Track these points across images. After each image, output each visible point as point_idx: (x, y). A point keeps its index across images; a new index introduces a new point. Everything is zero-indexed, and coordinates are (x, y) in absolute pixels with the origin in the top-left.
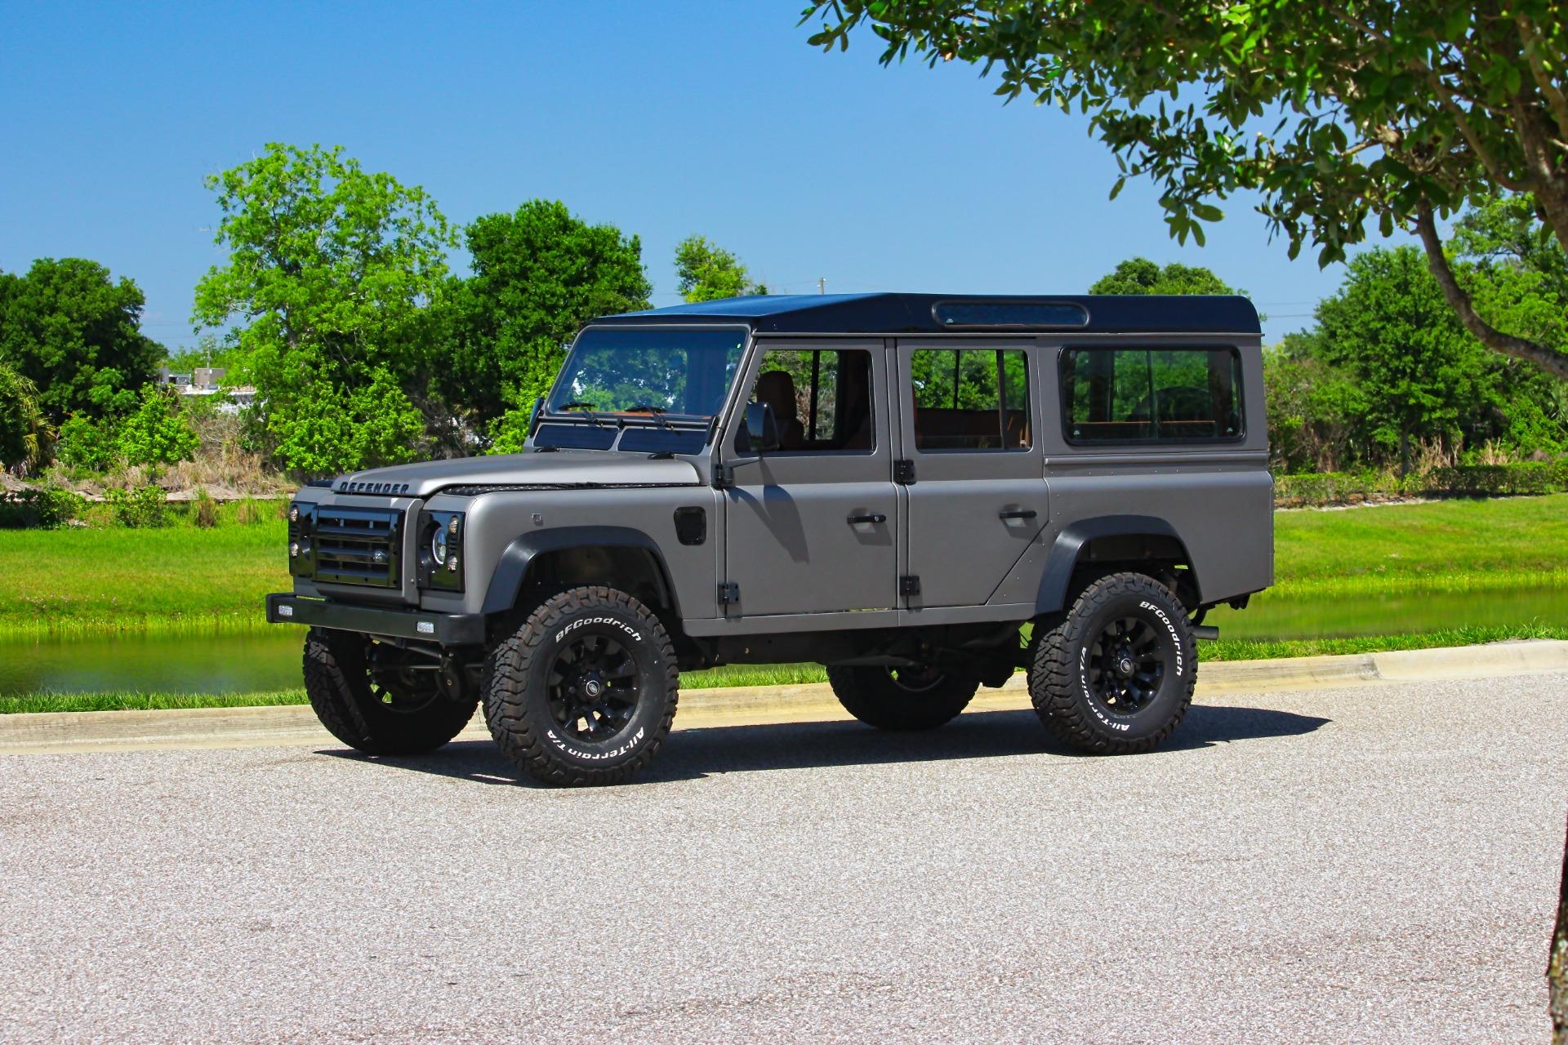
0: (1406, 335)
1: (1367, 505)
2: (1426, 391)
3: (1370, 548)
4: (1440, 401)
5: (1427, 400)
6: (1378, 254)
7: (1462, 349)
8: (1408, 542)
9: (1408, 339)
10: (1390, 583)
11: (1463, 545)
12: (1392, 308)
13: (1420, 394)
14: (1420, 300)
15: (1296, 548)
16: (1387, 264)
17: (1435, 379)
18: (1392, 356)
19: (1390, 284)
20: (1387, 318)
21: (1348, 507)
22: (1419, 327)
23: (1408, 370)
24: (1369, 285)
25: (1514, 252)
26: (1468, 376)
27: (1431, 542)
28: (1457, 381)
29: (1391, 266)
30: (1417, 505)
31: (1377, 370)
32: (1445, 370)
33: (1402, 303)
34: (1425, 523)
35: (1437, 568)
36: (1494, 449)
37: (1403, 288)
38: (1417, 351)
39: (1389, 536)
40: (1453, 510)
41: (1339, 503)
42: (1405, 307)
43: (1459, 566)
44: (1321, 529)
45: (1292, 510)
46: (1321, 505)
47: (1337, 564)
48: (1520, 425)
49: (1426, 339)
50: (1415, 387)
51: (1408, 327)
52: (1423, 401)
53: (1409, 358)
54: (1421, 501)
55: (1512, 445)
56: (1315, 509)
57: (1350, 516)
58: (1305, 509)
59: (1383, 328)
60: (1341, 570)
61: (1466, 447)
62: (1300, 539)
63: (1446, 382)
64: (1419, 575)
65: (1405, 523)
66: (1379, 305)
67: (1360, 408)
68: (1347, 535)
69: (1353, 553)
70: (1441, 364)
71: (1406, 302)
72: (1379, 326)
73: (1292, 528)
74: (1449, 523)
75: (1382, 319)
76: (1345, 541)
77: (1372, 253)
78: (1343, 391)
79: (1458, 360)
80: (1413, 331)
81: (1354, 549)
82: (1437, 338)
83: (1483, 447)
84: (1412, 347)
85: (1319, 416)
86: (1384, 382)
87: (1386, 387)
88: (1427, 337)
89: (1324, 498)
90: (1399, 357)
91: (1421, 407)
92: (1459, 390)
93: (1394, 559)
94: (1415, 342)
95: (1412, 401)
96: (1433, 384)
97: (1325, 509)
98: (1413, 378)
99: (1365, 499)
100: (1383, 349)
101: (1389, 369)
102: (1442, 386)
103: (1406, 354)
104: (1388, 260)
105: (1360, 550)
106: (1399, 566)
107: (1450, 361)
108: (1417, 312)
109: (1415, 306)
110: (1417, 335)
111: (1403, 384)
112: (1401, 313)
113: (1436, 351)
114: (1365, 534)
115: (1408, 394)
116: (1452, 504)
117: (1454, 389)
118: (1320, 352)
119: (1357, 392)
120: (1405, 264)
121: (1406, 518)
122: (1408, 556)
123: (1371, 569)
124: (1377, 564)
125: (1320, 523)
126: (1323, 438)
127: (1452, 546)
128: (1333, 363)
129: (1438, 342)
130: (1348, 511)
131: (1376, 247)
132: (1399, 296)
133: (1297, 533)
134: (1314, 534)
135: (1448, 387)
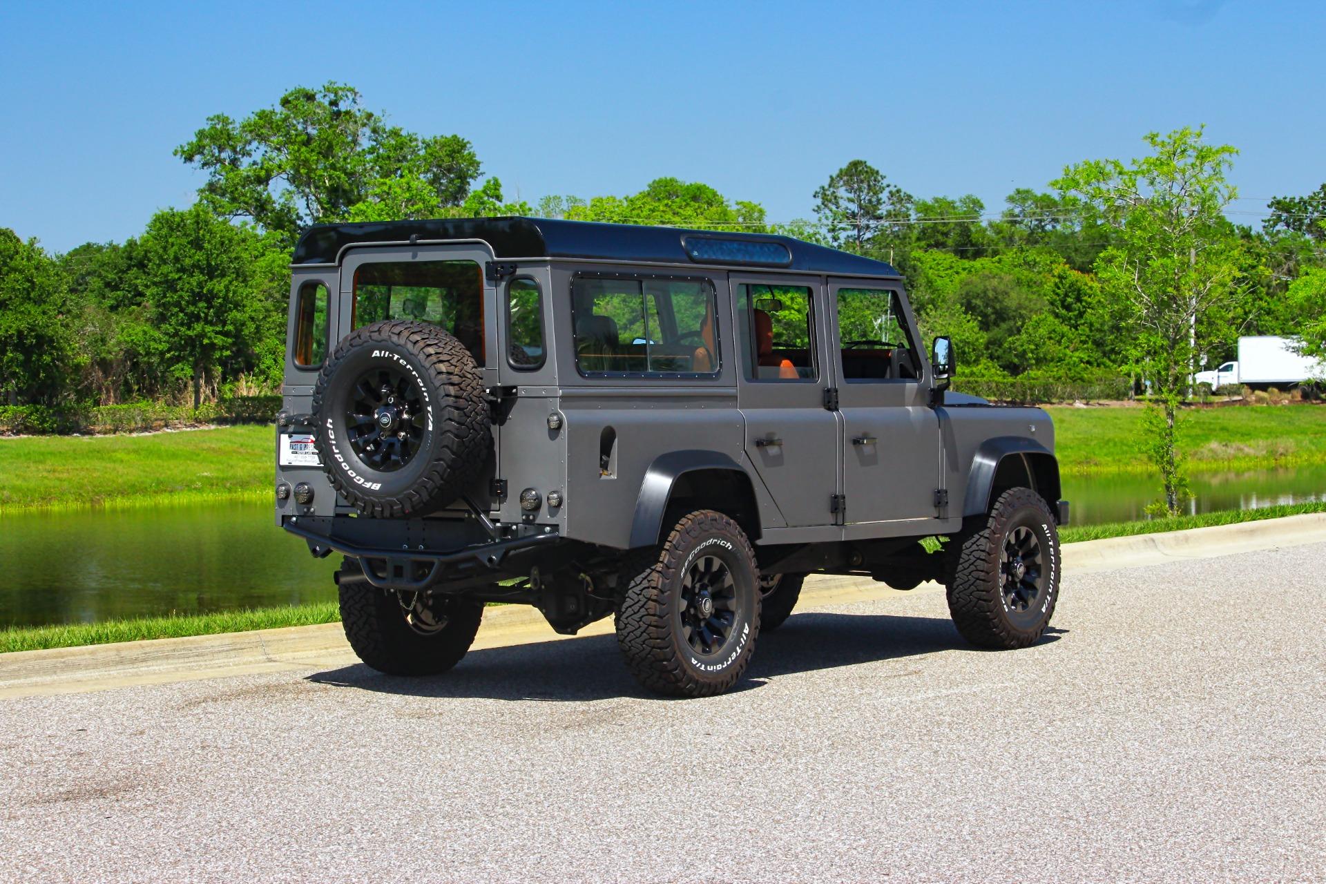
0: (200, 285)
1: (169, 431)
2: (217, 333)
3: (182, 468)
4: (230, 340)
5: (219, 340)
6: (173, 215)
7: (247, 295)
8: (212, 462)
9: (202, 288)
10: (209, 497)
11: (259, 465)
12: (188, 262)
13: (213, 335)
14: (212, 254)
15: (119, 467)
16: (181, 226)
17: (224, 323)
18: (188, 302)
19: (184, 241)
20: (182, 270)
21: (154, 433)
22: (211, 278)
23: (202, 315)
24: (167, 242)
25: (251, 214)
26: (252, 319)
27: (231, 462)
28: (243, 324)
29: (185, 225)
30: (209, 431)
31: (176, 315)
32: (235, 314)
33: (197, 257)
34: (221, 445)
35: (244, 484)
36: (247, 382)
37: (197, 244)
38: (210, 298)
39: (195, 458)
40: (242, 435)
41: (145, 429)
42: (199, 260)
43: (261, 482)
44: (136, 451)
45: (107, 436)
46: (131, 431)
47: (159, 483)
48: (268, 361)
49: (217, 288)
50: (209, 329)
51: (202, 278)
52: (216, 341)
53: (202, 304)
54: (213, 427)
55: (262, 378)
56: (127, 435)
57: (157, 440)
58: (118, 434)
59: (180, 278)
60: (164, 487)
61: (224, 380)
62: (122, 461)
63: (235, 325)
64: (230, 490)
65: (205, 446)
66: (177, 259)
67: (160, 347)
68: (160, 457)
69: (169, 473)
70: (230, 310)
71: (199, 256)
72: (177, 277)
73: (114, 451)
74: (242, 446)
75: (178, 271)
76: (160, 462)
77: (168, 213)
78: (145, 333)
79: (244, 306)
80: (206, 281)
81: (169, 469)
82: (227, 288)
83: (238, 380)
84: (205, 295)
85: (103, 355)
86: (182, 324)
87: (183, 329)
88: (218, 286)
89: (133, 425)
90: (194, 303)
91: (213, 346)
92: (246, 332)
93: (206, 477)
94: (208, 290)
95: (206, 341)
96: (224, 326)
97: (134, 435)
98: (207, 322)
99: (166, 426)
100: (181, 297)
101: (186, 314)
102: (230, 328)
103: (200, 300)
104: (182, 220)
105: (174, 470)
106: (211, 483)
107: (237, 306)
108: (209, 265)
109: (207, 260)
110: (209, 285)
111: (198, 327)
112: (193, 266)
113: (226, 298)
114: (174, 456)
115: (202, 335)
116: (240, 429)
117: (242, 330)
118: (97, 300)
119: (157, 334)
120: (198, 223)
121: (204, 441)
122: (215, 474)
123: (189, 486)
124: (192, 482)
125: (134, 447)
126: (106, 373)
127: (249, 465)
128: (113, 308)
129: (228, 290)
130: (154, 436)
131: (172, 209)
132: (193, 251)
133: (119, 455)
134: (132, 456)
135: (236, 329)
